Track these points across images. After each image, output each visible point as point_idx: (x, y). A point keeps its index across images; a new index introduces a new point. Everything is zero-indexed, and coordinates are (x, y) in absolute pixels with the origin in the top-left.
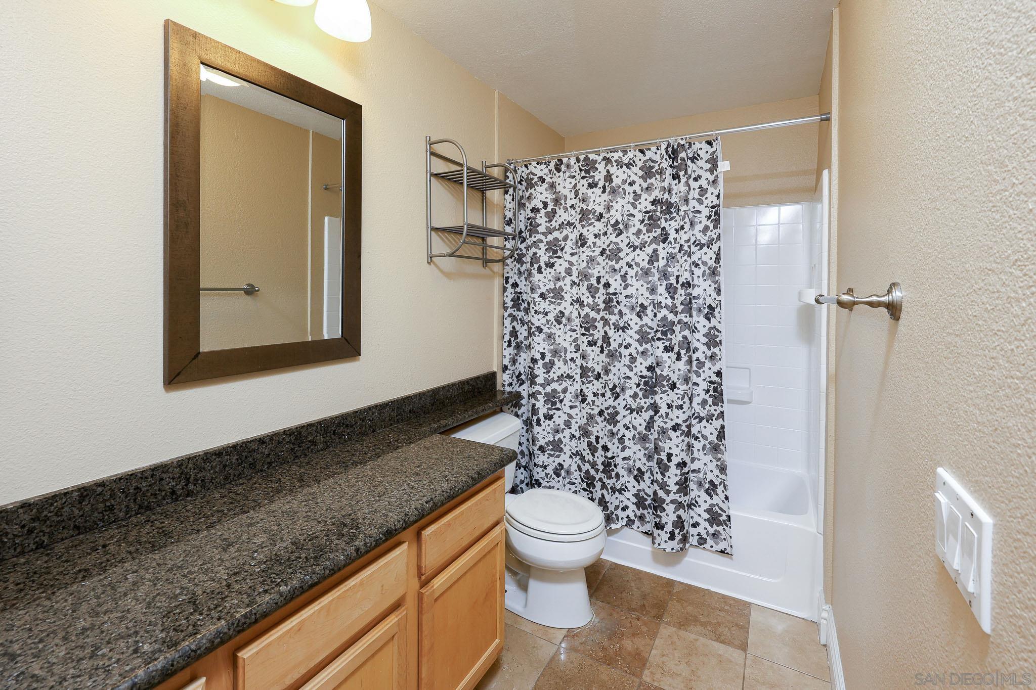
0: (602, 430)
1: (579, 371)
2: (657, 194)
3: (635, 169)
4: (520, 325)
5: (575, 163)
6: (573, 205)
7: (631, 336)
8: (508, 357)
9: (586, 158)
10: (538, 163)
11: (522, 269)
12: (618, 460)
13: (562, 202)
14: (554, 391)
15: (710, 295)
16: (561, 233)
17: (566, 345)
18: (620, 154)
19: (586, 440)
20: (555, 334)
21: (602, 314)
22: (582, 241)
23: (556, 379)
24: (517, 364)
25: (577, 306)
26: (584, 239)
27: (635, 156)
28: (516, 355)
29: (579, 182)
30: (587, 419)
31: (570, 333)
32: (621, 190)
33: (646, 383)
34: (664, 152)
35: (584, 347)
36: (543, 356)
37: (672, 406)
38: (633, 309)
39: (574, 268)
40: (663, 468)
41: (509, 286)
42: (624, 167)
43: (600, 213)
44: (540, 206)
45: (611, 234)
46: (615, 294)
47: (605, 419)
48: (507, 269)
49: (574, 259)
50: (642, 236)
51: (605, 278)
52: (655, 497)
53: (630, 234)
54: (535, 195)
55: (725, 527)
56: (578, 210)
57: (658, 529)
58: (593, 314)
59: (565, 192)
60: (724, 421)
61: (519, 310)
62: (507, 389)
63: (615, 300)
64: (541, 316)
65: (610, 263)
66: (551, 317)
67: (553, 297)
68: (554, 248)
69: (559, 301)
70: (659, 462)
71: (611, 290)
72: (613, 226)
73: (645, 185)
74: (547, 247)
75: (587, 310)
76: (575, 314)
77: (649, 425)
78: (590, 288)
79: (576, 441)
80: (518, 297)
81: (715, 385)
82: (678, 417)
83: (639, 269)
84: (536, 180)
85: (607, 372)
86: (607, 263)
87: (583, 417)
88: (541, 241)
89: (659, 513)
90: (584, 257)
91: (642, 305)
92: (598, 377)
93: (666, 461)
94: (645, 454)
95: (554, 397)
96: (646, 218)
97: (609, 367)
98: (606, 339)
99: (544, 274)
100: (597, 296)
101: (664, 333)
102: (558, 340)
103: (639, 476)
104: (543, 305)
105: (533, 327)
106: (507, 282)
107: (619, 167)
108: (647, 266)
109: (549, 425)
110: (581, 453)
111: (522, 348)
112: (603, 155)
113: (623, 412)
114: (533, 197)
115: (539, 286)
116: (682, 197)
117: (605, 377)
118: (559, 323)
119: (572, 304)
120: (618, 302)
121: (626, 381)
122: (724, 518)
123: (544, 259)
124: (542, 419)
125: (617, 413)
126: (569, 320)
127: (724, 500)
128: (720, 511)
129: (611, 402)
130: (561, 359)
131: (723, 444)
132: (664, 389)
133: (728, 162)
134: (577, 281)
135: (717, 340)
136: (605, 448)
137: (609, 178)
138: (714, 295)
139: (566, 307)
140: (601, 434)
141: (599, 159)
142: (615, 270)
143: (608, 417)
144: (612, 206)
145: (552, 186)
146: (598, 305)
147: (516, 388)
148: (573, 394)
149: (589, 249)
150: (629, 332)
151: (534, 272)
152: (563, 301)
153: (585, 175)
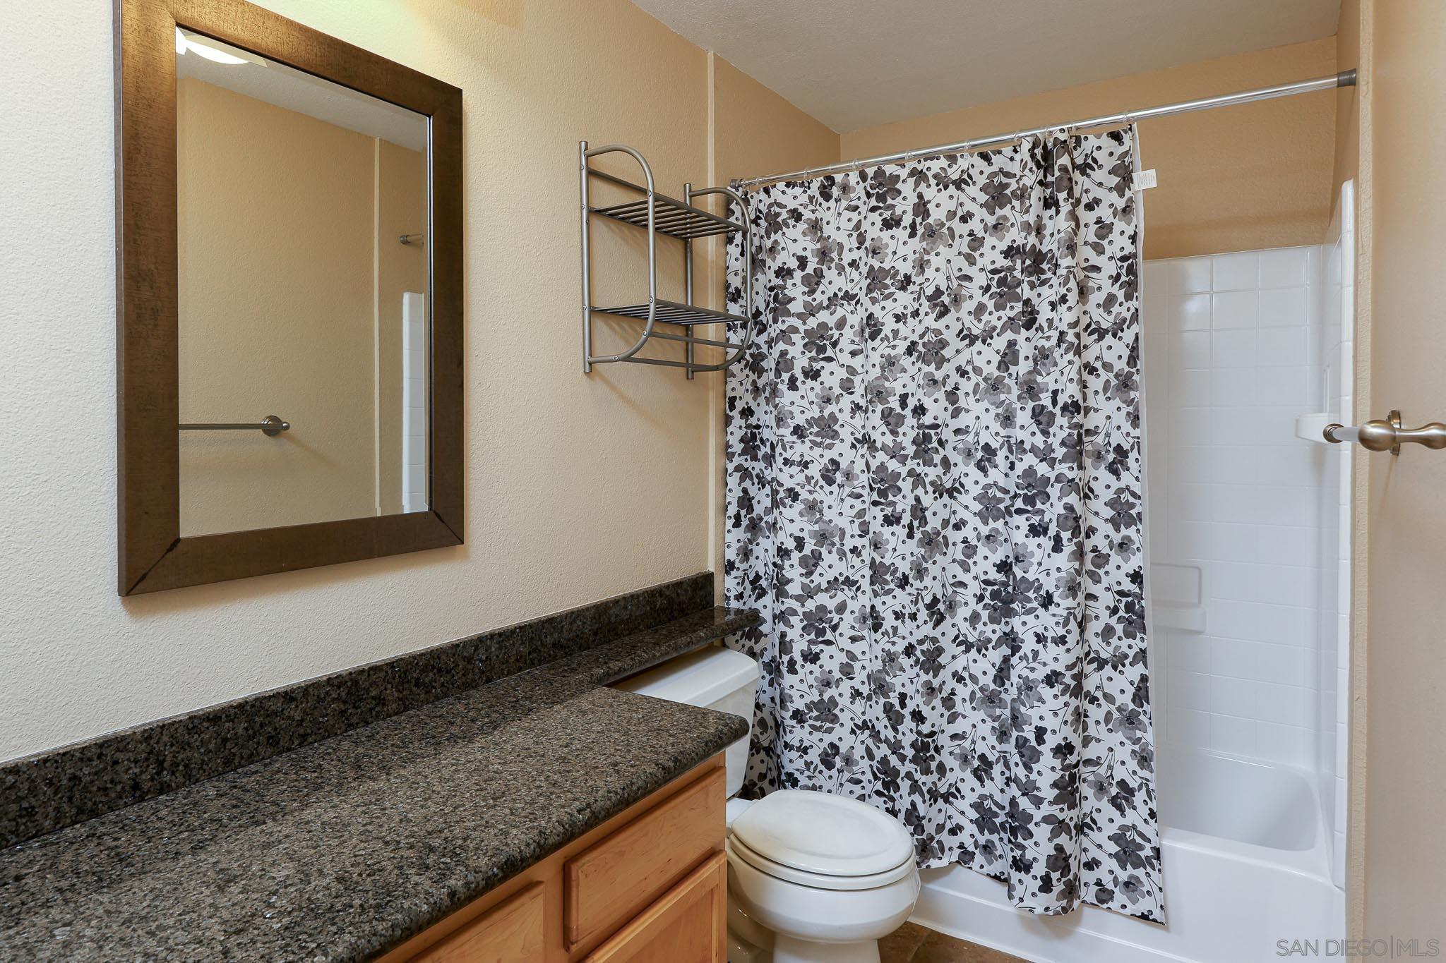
0: (912, 682)
1: (868, 572)
2: (1015, 236)
3: (972, 191)
4: (756, 486)
5: (858, 183)
6: (854, 261)
7: (967, 506)
8: (735, 545)
9: (880, 173)
10: (788, 185)
11: (760, 383)
12: (943, 740)
13: (835, 255)
14: (822, 608)
15: (1119, 428)
16: (831, 314)
17: (843, 522)
18: (943, 162)
19: (882, 700)
20: (821, 502)
21: (911, 464)
22: (872, 328)
23: (824, 586)
24: (752, 559)
25: (863, 450)
26: (875, 325)
27: (973, 166)
28: (750, 542)
29: (865, 217)
30: (883, 661)
31: (850, 501)
32: (945, 230)
33: (995, 595)
34: (1027, 157)
35: (876, 526)
36: (800, 543)
37: (1045, 638)
38: (969, 455)
39: (857, 380)
40: (1029, 756)
41: (735, 413)
42: (952, 187)
43: (906, 275)
44: (793, 264)
45: (927, 314)
46: (936, 426)
47: (917, 662)
48: (733, 383)
49: (857, 362)
50: (985, 317)
51: (916, 397)
52: (1014, 811)
53: (963, 313)
54: (783, 245)
55: (1149, 869)
56: (864, 270)
57: (1018, 869)
58: (893, 465)
59: (840, 237)
60: (1146, 667)
61: (755, 458)
62: (734, 604)
63: (934, 438)
64: (795, 469)
65: (926, 369)
66: (814, 470)
67: (817, 435)
68: (819, 342)
69: (829, 441)
70: (1021, 744)
71: (927, 420)
72: (929, 298)
73: (991, 220)
74: (807, 340)
75: (881, 457)
76: (860, 465)
77: (1002, 674)
78: (887, 416)
79: (863, 702)
80: (753, 435)
81: (1130, 599)
82: (1056, 659)
83: (980, 379)
84: (784, 215)
85: (920, 573)
86: (920, 370)
87: (876, 657)
88: (795, 330)
89: (1020, 840)
90: (876, 358)
91: (987, 447)
92: (904, 582)
93: (1034, 743)
94: (993, 728)
95: (821, 619)
96: (994, 283)
97: (925, 565)
98: (919, 511)
99: (802, 391)
100: (901, 430)
101: (1030, 500)
102: (828, 514)
103: (983, 770)
104: (801, 449)
105: (781, 489)
106: (732, 407)
107: (941, 187)
108: (997, 373)
109: (811, 672)
110: (873, 726)
111: (761, 529)
112: (910, 166)
113: (951, 649)
114: (780, 248)
115: (791, 413)
116: (1062, 242)
117: (917, 584)
118: (830, 482)
119: (853, 446)
120: (941, 443)
121: (958, 590)
122: (1147, 852)
123: (801, 362)
124: (799, 660)
125: (940, 651)
126: (848, 476)
127: (1148, 818)
128: (1139, 840)
129: (927, 630)
130: (834, 550)
131: (1145, 712)
132: (1029, 606)
133: (1152, 172)
134: (863, 403)
135: (1134, 512)
136: (918, 717)
137: (922, 208)
138: (1127, 427)
139: (843, 451)
140: (909, 690)
141: (903, 173)
142: (935, 382)
143: (922, 658)
144: (928, 261)
145: (815, 226)
146: (904, 448)
147: (751, 603)
148: (857, 614)
149: (886, 343)
150: (963, 498)
151: (783, 387)
152: (838, 442)
153: (876, 204)
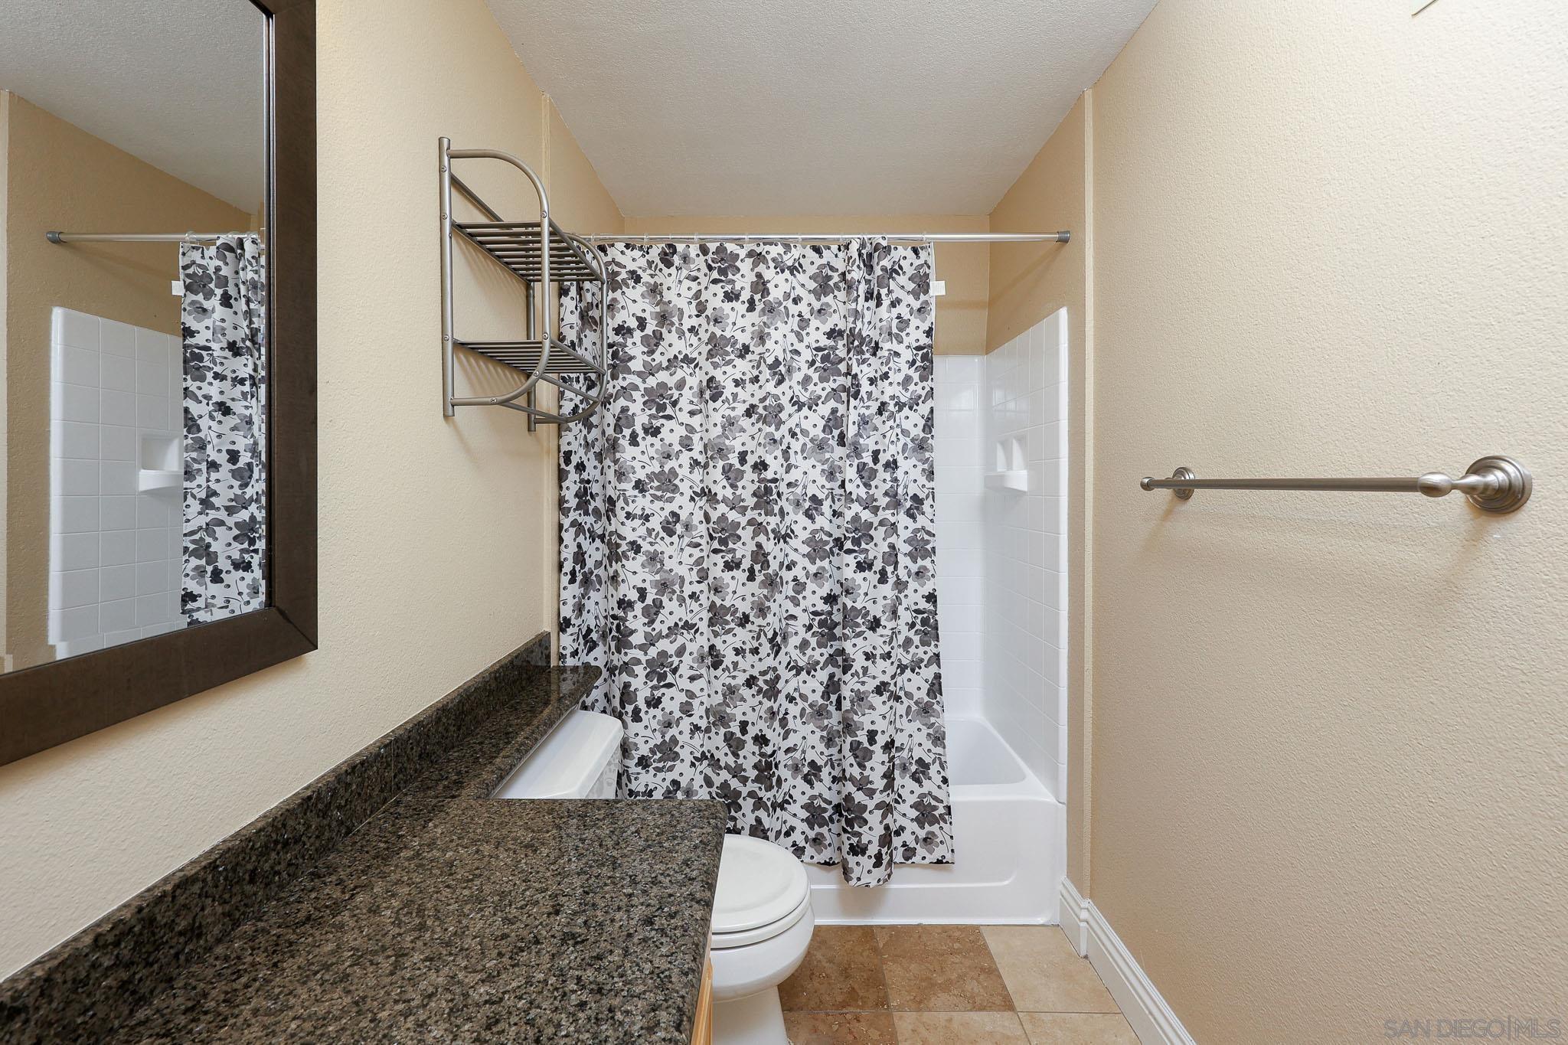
0: (754, 710)
1: (706, 616)
2: (835, 321)
3: (802, 277)
4: (588, 540)
5: (698, 255)
6: (693, 327)
7: (798, 546)
8: (571, 602)
9: (721, 249)
10: (627, 246)
11: (590, 439)
12: (781, 756)
13: (675, 320)
14: (663, 654)
15: (915, 481)
16: (671, 375)
17: (682, 571)
18: (780, 249)
19: (722, 731)
20: (662, 553)
21: (750, 514)
22: (712, 390)
23: (665, 632)
24: (585, 613)
25: (702, 502)
26: (716, 388)
27: (804, 256)
28: (583, 596)
29: (706, 288)
30: (724, 695)
31: (689, 550)
32: (782, 308)
33: (822, 624)
34: (855, 255)
35: (717, 572)
36: (642, 593)
37: (874, 656)
38: (798, 505)
39: (696, 437)
40: (862, 755)
41: (571, 468)
42: (787, 272)
43: (744, 345)
44: (633, 323)
45: (768, 380)
46: (775, 481)
47: (760, 691)
48: (568, 437)
49: (695, 421)
52: (850, 805)
53: (794, 383)
54: (622, 303)
55: (942, 823)
56: (705, 337)
57: (856, 854)
58: (733, 516)
59: (681, 303)
60: (939, 667)
61: (586, 513)
62: (570, 662)
63: (775, 491)
64: (637, 522)
65: (767, 429)
66: (655, 523)
67: (658, 488)
68: (660, 401)
69: (669, 495)
70: (855, 747)
71: (769, 475)
72: (770, 367)
73: (817, 305)
74: (646, 398)
75: (722, 508)
76: (699, 516)
77: (832, 687)
78: (727, 471)
79: (701, 735)
80: (585, 489)
81: (925, 615)
82: (884, 672)
83: (807, 440)
84: (624, 275)
85: (762, 611)
86: (760, 430)
87: (716, 692)
88: (636, 388)
89: (857, 828)
90: (717, 418)
91: (814, 498)
92: (744, 620)
93: (866, 744)
94: (822, 737)
95: (662, 664)
97: (767, 604)
98: (760, 556)
99: (642, 447)
101: (856, 542)
102: (668, 564)
103: (813, 773)
104: (642, 503)
105: (623, 543)
106: (568, 461)
107: (778, 270)
108: (822, 435)
109: (654, 717)
110: (712, 755)
111: (592, 582)
112: (748, 247)
113: (785, 674)
114: (620, 306)
115: (633, 468)
116: (884, 329)
117: (760, 621)
118: (671, 533)
119: (692, 499)
120: (779, 495)
121: (789, 622)
122: (941, 810)
123: (641, 419)
124: (643, 706)
125: (778, 677)
126: (687, 527)
127: (941, 784)
128: (933, 803)
129: (770, 662)
130: (675, 597)
131: (938, 702)
132: (858, 630)
133: (943, 283)
134: (701, 459)
135: (929, 547)
136: (761, 740)
137: (761, 286)
138: (922, 480)
139: (683, 504)
140: (751, 717)
141: (742, 253)
142: (775, 441)
143: (765, 687)
144: (769, 334)
145: (654, 290)
146: (743, 500)
147: (584, 658)
148: (695, 655)
149: (726, 405)
150: (792, 542)
151: (624, 443)
152: (678, 495)
153: (718, 277)
